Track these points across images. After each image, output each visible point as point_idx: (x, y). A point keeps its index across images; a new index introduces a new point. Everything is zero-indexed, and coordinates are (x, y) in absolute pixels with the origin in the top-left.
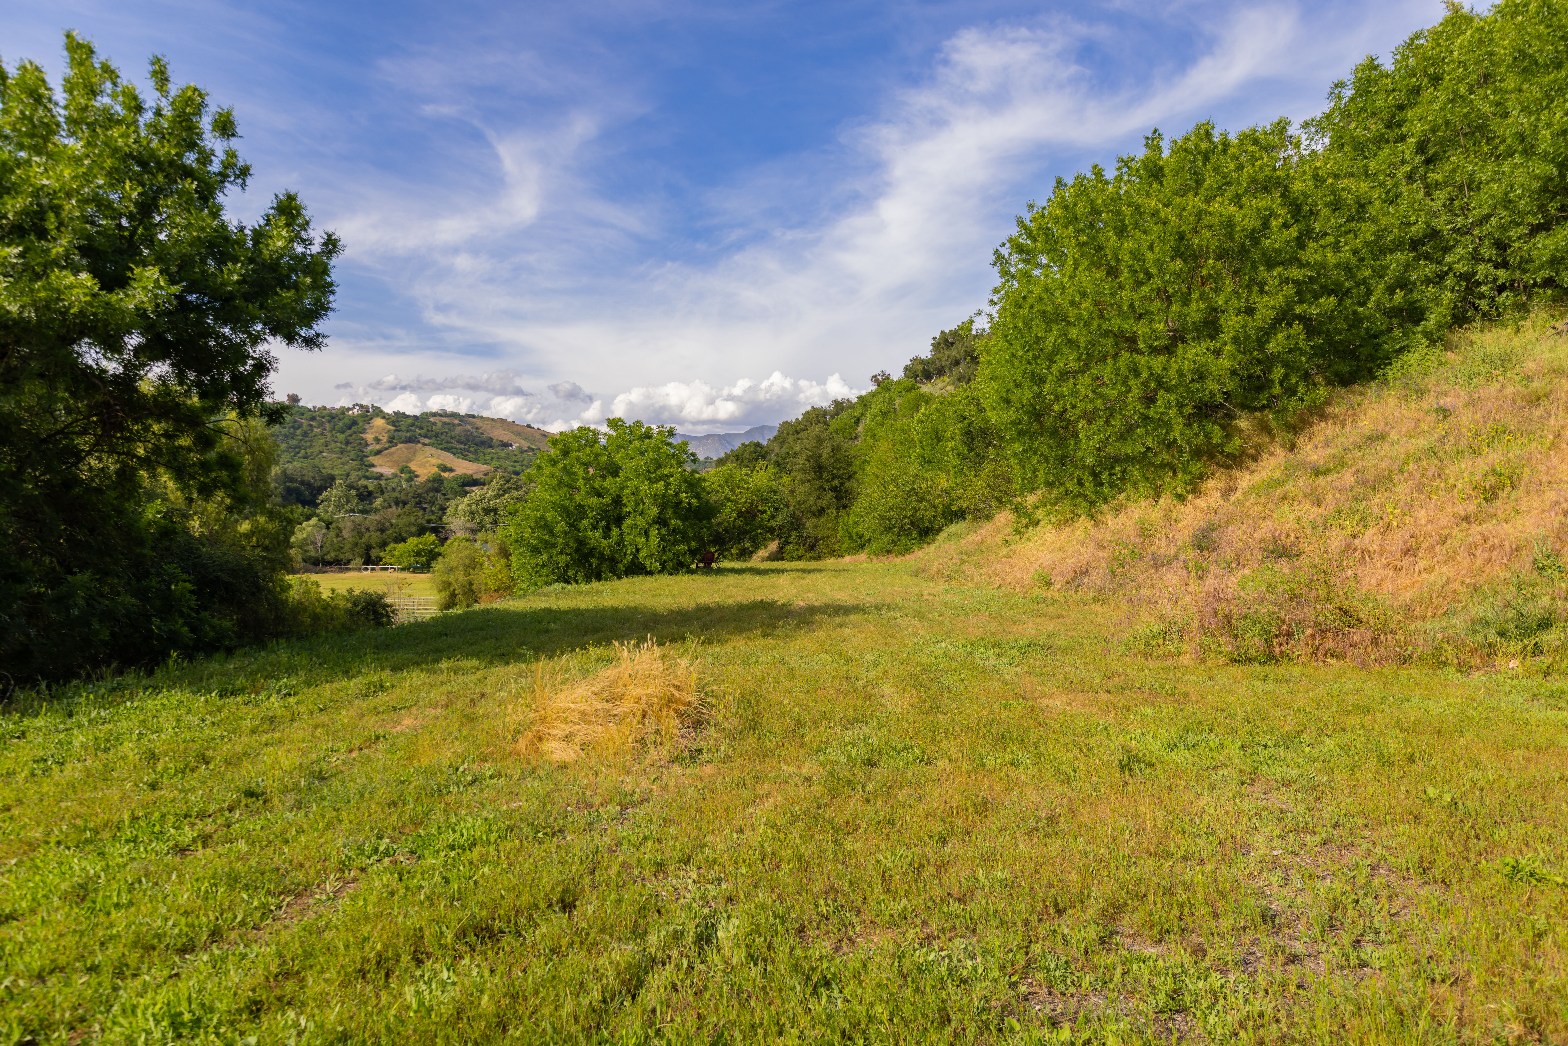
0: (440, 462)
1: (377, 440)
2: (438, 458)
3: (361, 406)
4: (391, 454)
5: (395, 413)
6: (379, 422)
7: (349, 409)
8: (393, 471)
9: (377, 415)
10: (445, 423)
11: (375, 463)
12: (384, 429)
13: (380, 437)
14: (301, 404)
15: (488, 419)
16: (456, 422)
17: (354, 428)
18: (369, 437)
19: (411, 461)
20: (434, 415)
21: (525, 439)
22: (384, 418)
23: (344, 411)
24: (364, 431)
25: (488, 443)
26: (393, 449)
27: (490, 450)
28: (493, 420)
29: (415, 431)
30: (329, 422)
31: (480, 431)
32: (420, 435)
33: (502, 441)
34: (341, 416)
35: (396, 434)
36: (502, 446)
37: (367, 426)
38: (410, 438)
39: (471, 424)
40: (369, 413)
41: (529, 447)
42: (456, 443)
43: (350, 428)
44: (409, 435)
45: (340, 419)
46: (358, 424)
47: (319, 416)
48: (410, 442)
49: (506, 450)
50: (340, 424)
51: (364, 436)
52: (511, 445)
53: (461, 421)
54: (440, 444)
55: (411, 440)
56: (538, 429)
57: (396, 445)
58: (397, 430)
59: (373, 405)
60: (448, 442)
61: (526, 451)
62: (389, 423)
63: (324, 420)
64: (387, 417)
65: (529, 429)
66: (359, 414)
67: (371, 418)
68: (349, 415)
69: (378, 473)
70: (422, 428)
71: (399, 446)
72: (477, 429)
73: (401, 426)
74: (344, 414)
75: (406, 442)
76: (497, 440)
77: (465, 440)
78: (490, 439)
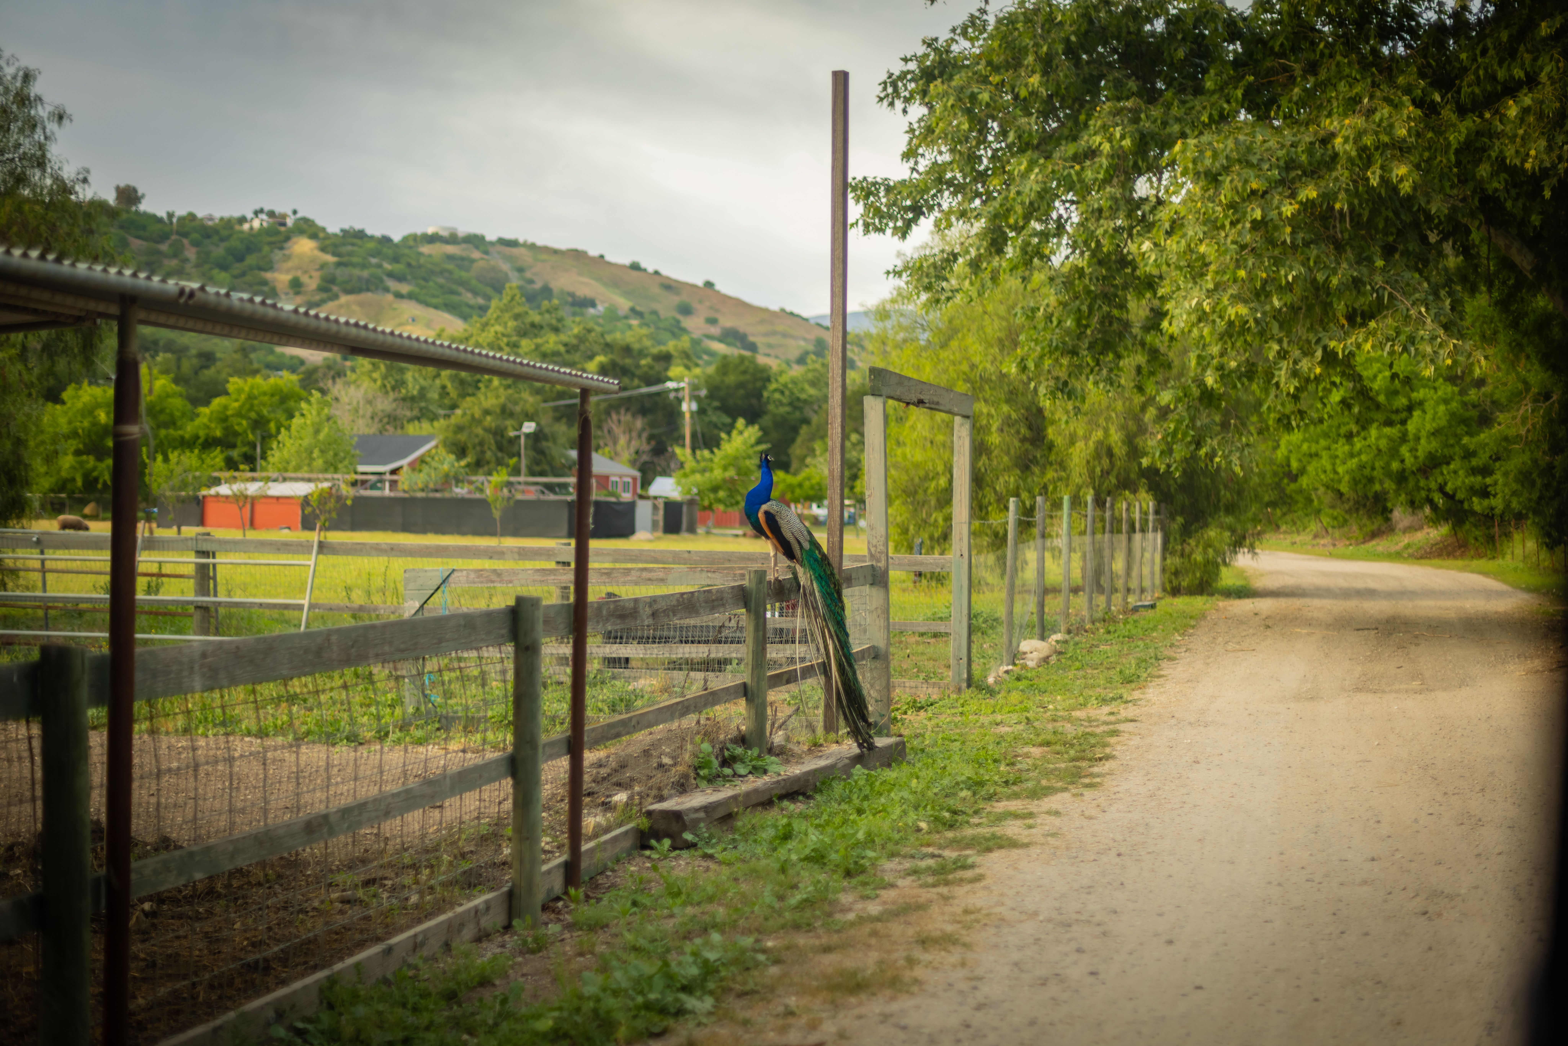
1: (297, 285)
2: (428, 325)
3: (271, 214)
5: (343, 231)
6: (304, 246)
7: (242, 220)
9: (302, 232)
10: (450, 258)
12: (313, 260)
13: (305, 279)
14: (144, 207)
15: (546, 250)
16: (477, 255)
17: (251, 260)
18: (281, 277)
20: (432, 239)
21: (627, 294)
22: (314, 236)
23: (229, 224)
24: (269, 267)
25: (547, 299)
28: (555, 252)
29: (379, 266)
30: (196, 244)
31: (528, 275)
32: (391, 275)
33: (572, 295)
34: (225, 233)
35: (339, 272)
36: (573, 304)
37: (277, 255)
38: (368, 281)
39: (509, 259)
40: (282, 229)
41: (633, 310)
42: (469, 295)
43: (240, 259)
44: (365, 274)
45: (222, 240)
46: (260, 250)
47: (178, 233)
48: (368, 290)
49: (582, 315)
50: (218, 251)
51: (268, 275)
52: (593, 304)
53: (486, 253)
54: (434, 296)
55: (372, 285)
56: (657, 273)
57: (336, 297)
58: (339, 264)
59: (295, 212)
60: (452, 292)
61: (626, 317)
62: (323, 249)
63: (186, 242)
64: (321, 235)
65: (635, 274)
66: (263, 231)
67: (287, 239)
68: (242, 232)
69: (292, 357)
70: (396, 259)
71: (344, 299)
72: (520, 270)
73: (350, 254)
74: (232, 228)
75: (360, 291)
76: (562, 291)
77: (489, 290)
78: (547, 290)
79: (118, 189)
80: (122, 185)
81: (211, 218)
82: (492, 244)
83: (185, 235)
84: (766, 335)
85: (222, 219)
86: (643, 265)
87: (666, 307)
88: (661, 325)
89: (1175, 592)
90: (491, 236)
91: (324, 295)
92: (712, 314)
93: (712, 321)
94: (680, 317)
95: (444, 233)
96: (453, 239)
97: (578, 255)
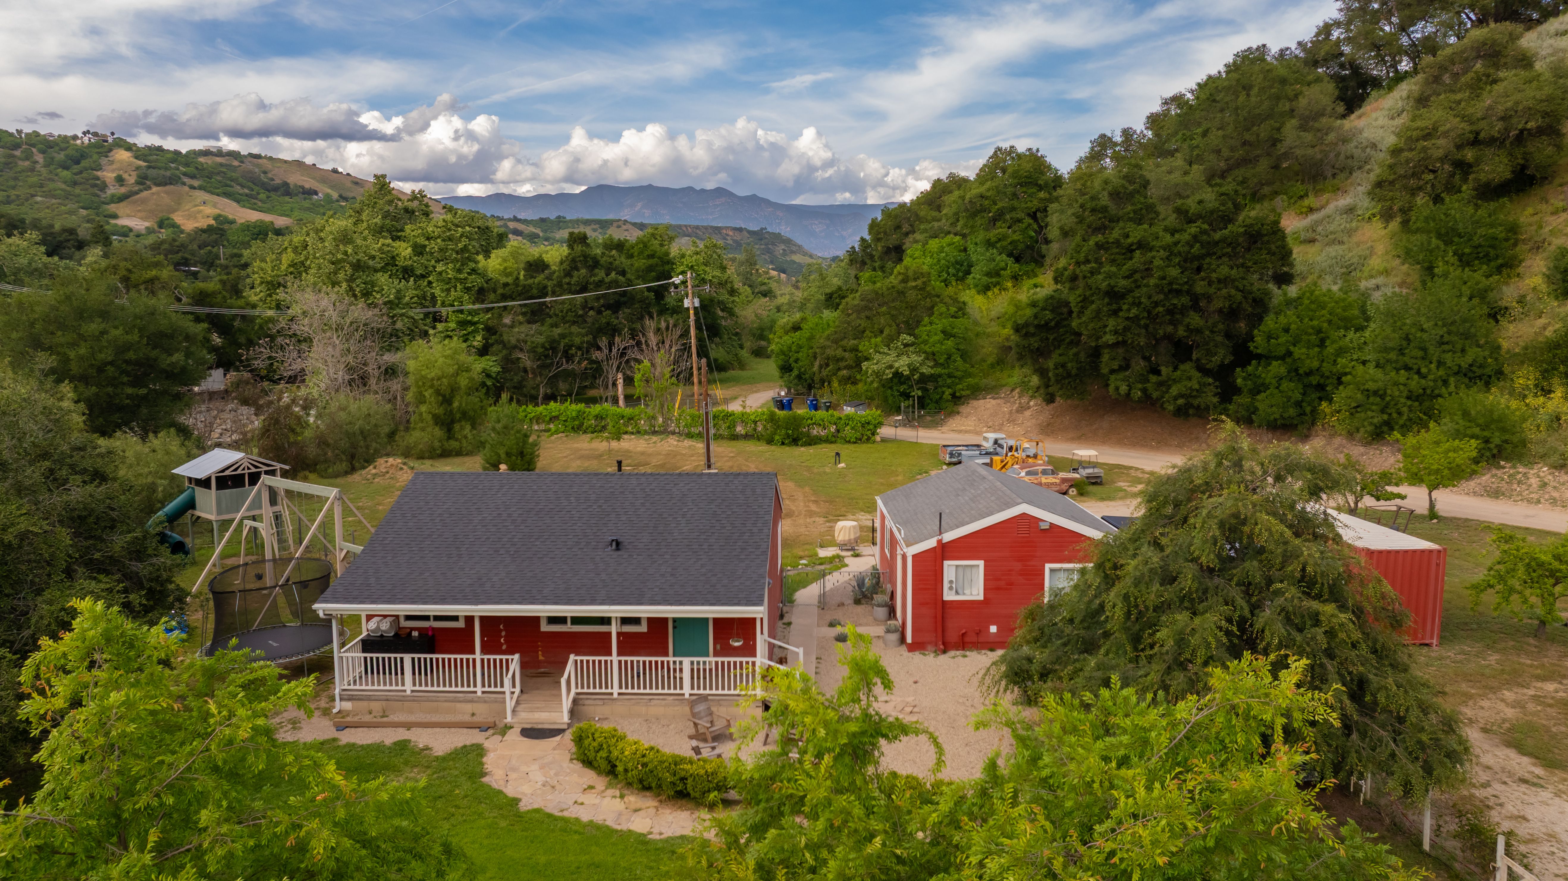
0: (217, 211)
1: (120, 180)
2: (215, 206)
3: (95, 134)
4: (144, 201)
5: (148, 147)
7: (75, 137)
8: (147, 224)
9: (120, 146)
10: (221, 165)
11: (119, 213)
12: (130, 164)
13: (125, 176)
16: (235, 162)
17: (84, 163)
18: (108, 175)
19: (174, 211)
20: (207, 154)
21: (332, 187)
23: (65, 139)
24: (98, 168)
25: (286, 190)
26: (145, 194)
27: (287, 199)
28: (286, 162)
29: (178, 169)
30: (43, 152)
31: (270, 175)
32: (185, 174)
33: (303, 187)
34: (63, 145)
35: (152, 173)
36: (303, 193)
37: (104, 161)
38: (170, 178)
39: (258, 166)
40: (105, 144)
41: (340, 196)
43: (77, 162)
44: (168, 173)
45: (61, 150)
46: (91, 157)
47: (26, 144)
48: (171, 184)
49: (310, 199)
50: (61, 156)
51: (99, 173)
52: (316, 193)
53: (242, 162)
54: (216, 188)
55: (173, 181)
56: (348, 174)
57: (150, 188)
58: (149, 167)
59: (113, 134)
60: (227, 186)
61: (337, 201)
62: (136, 158)
63: (34, 150)
64: (134, 148)
65: (336, 175)
66: (91, 145)
67: (110, 150)
68: (76, 145)
69: (123, 227)
70: (187, 165)
71: (155, 189)
72: (265, 173)
73: (156, 161)
74: (68, 142)
75: (165, 184)
76: (296, 185)
77: (250, 184)
78: (286, 184)
81: (51, 135)
82: (245, 156)
83: (33, 146)
85: (59, 136)
86: (340, 170)
90: (244, 153)
91: (141, 187)
95: (215, 152)
96: (220, 154)
97: (299, 164)
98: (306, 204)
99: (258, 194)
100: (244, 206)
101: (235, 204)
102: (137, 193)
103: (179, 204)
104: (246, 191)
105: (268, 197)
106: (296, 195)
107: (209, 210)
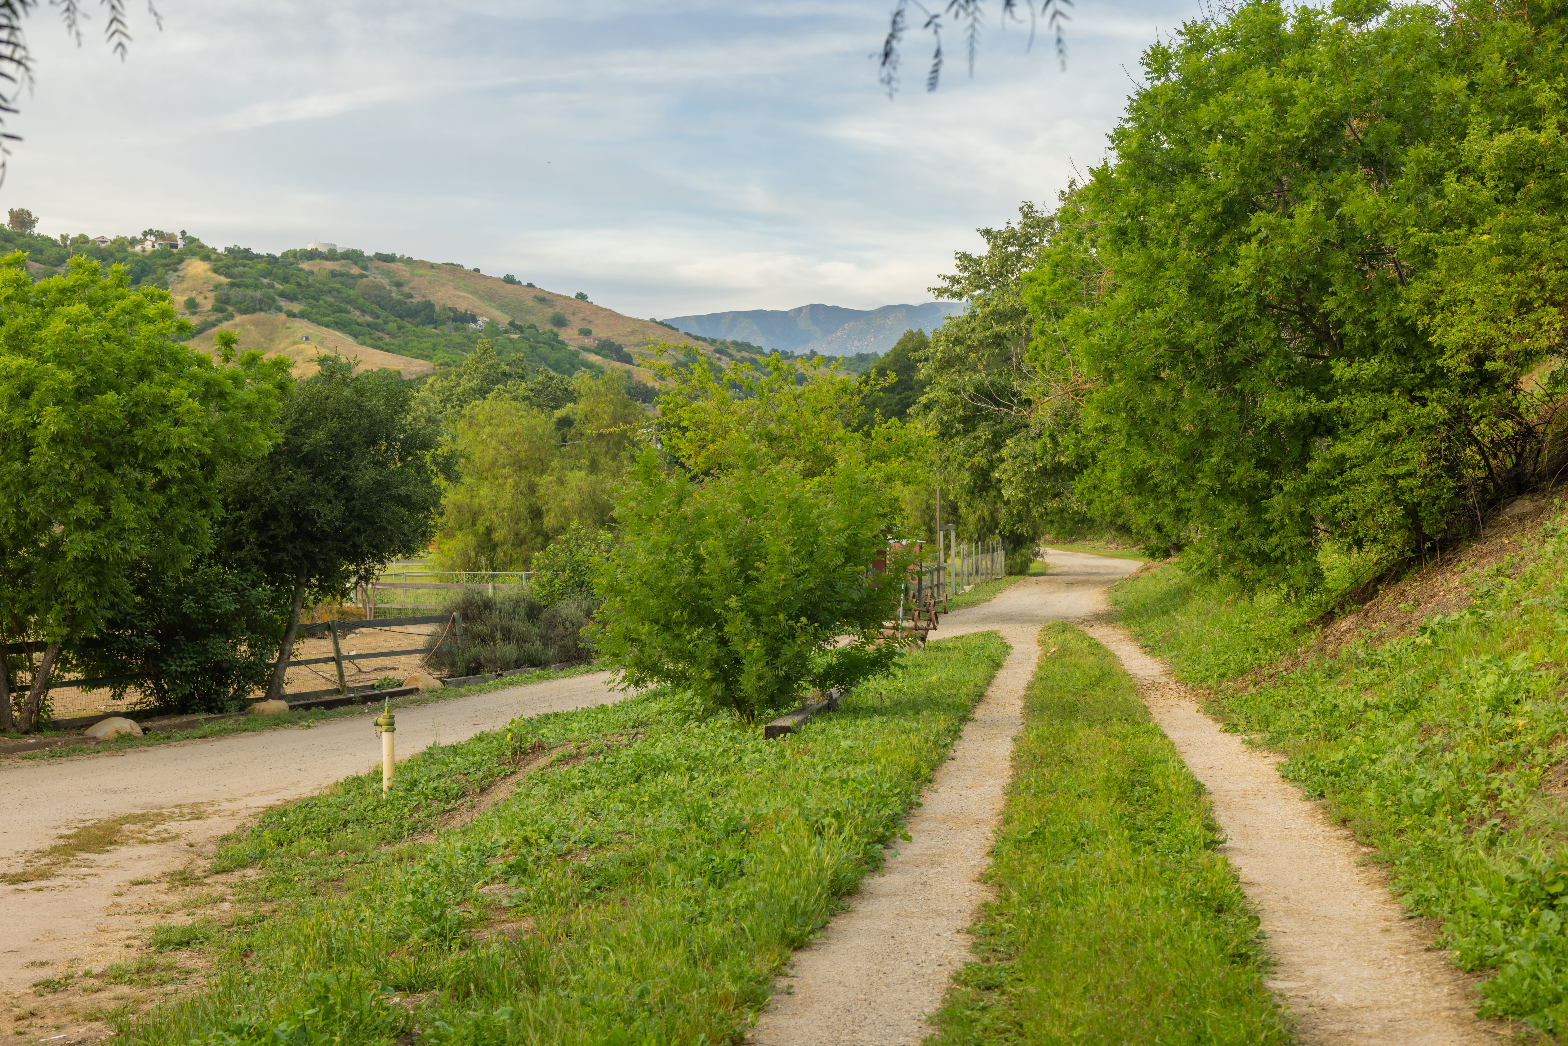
0: (324, 352)
1: (192, 306)
2: (322, 343)
3: (160, 235)
5: (229, 250)
6: (197, 268)
7: (134, 242)
9: (194, 254)
10: (333, 274)
12: (207, 281)
13: (200, 299)
14: (38, 230)
15: (422, 264)
16: (356, 271)
18: (176, 298)
20: (312, 255)
21: (503, 307)
22: (206, 258)
23: (123, 244)
24: (166, 286)
25: (428, 314)
26: (227, 324)
27: (429, 329)
28: (432, 266)
29: (272, 287)
31: (406, 289)
32: (282, 295)
33: (454, 310)
34: (119, 255)
35: (237, 293)
36: (455, 320)
37: (172, 277)
38: (261, 301)
39: (388, 274)
40: (175, 251)
41: (512, 324)
42: (358, 313)
44: (258, 294)
46: (155, 272)
48: (261, 310)
49: (465, 329)
52: (474, 319)
53: (365, 268)
54: (324, 315)
55: (264, 305)
56: (530, 285)
57: (232, 317)
58: (232, 285)
59: (182, 232)
60: (341, 310)
61: (506, 332)
62: (216, 271)
64: (213, 257)
65: (510, 287)
66: (154, 253)
67: (181, 260)
68: (136, 254)
70: (285, 280)
71: (239, 318)
72: (399, 285)
73: (242, 275)
74: (125, 250)
75: (254, 311)
76: (444, 307)
77: (375, 308)
78: (429, 305)
79: (11, 212)
80: (16, 209)
81: (103, 241)
82: (370, 259)
84: (637, 345)
85: (114, 241)
87: (541, 320)
88: (540, 339)
89: (1011, 574)
90: (369, 252)
91: (220, 315)
92: (586, 326)
93: (586, 333)
94: (555, 330)
95: (324, 250)
96: (332, 255)
97: (454, 269)
98: (457, 337)
99: (386, 323)
100: (363, 343)
101: (350, 340)
102: (214, 325)
103: (272, 340)
104: (368, 319)
105: (400, 328)
106: (444, 323)
107: (311, 350)
